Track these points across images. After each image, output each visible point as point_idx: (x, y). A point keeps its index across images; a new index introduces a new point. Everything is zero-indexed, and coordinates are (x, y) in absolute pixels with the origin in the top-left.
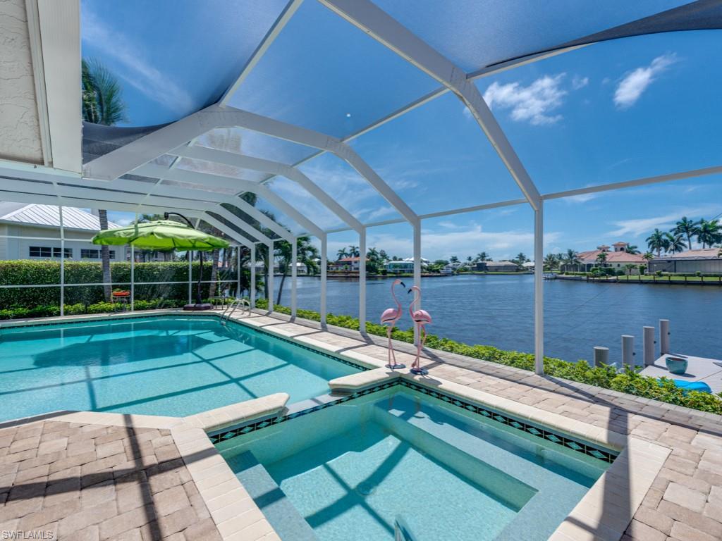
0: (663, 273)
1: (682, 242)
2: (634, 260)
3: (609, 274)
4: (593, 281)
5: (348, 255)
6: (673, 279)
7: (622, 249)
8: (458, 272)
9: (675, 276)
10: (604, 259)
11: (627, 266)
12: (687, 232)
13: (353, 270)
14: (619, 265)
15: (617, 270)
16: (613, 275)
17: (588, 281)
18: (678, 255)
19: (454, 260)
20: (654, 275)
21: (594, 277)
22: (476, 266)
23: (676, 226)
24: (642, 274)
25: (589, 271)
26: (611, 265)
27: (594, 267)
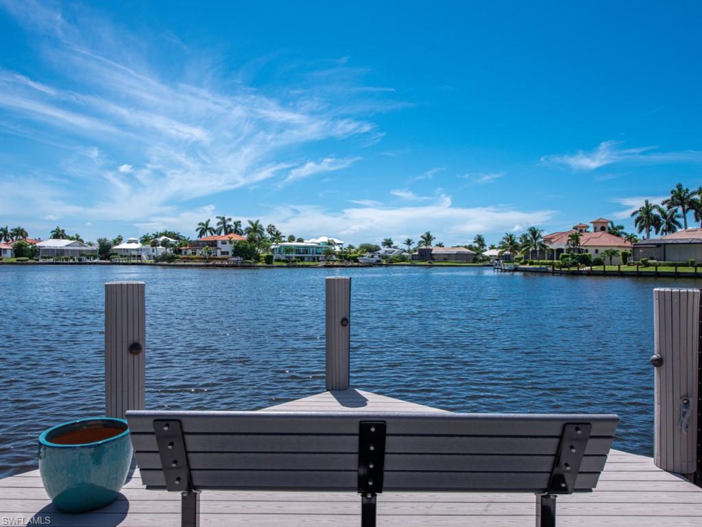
0: (650, 261)
1: (677, 219)
2: (617, 244)
3: (582, 263)
4: (561, 273)
5: (215, 232)
6: (661, 269)
7: (603, 229)
8: (390, 262)
9: (664, 265)
10: (577, 241)
11: (607, 251)
12: (682, 205)
13: (219, 255)
14: (597, 251)
15: (594, 257)
16: (587, 265)
17: (553, 273)
18: (670, 237)
19: (388, 243)
20: (639, 265)
21: (561, 266)
22: (417, 253)
23: (669, 198)
24: (625, 263)
25: (558, 259)
26: (587, 251)
27: (565, 254)
